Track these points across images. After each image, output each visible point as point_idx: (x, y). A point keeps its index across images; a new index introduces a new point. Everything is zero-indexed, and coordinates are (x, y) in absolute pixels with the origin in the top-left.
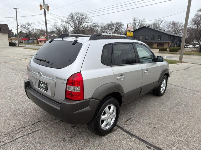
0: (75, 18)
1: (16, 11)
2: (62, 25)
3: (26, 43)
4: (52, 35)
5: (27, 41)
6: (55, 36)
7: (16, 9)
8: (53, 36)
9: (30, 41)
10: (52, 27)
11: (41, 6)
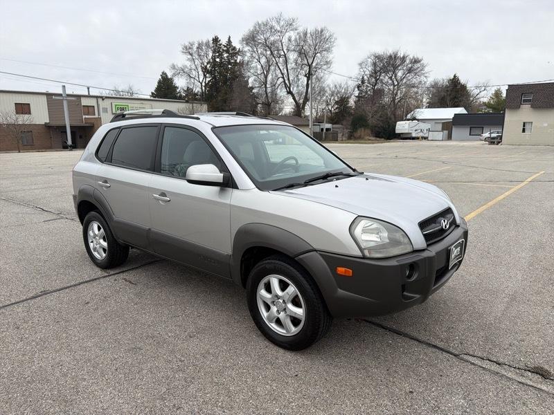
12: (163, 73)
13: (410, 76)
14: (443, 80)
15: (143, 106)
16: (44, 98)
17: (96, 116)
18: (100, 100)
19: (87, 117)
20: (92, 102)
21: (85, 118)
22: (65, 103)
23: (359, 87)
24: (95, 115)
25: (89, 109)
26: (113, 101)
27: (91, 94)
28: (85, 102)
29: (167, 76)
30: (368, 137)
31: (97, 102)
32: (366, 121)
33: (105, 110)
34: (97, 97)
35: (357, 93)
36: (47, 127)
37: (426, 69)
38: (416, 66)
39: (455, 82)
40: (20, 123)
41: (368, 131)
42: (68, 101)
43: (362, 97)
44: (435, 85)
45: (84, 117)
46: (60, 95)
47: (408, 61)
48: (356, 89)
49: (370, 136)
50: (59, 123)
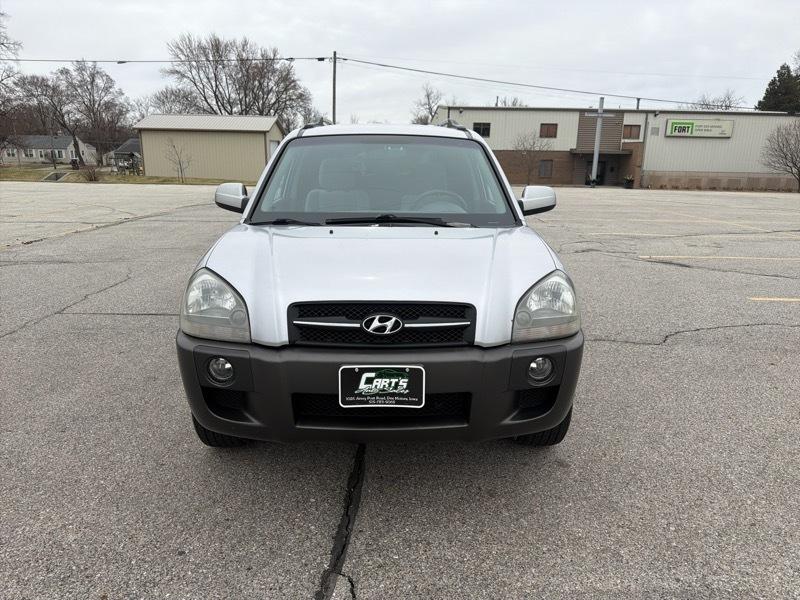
12: (783, 67)
15: (718, 123)
16: (576, 116)
17: (641, 140)
18: (651, 116)
19: (626, 141)
20: (638, 120)
21: (624, 143)
22: (599, 122)
24: (638, 138)
25: (633, 130)
26: (669, 116)
27: (640, 108)
28: (628, 120)
29: (789, 71)
31: (647, 119)
33: (656, 131)
34: (647, 112)
36: (572, 154)
40: (537, 149)
42: (604, 119)
45: (623, 141)
46: (596, 111)
50: (585, 150)
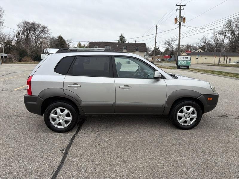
0: (235, 25)
1: (156, 28)
2: (213, 38)
3: (167, 61)
4: (197, 51)
5: (168, 59)
6: (200, 51)
7: (157, 26)
8: (199, 51)
9: (172, 59)
10: (200, 41)
11: (176, 19)
13: (43, 34)
14: (56, 37)
23: (17, 36)
30: (30, 61)
32: (26, 53)
35: (16, 39)
37: (50, 31)
38: (45, 29)
39: (60, 38)
41: (29, 58)
43: (19, 41)
44: (52, 39)
47: (41, 27)
48: (16, 37)
49: (31, 60)
